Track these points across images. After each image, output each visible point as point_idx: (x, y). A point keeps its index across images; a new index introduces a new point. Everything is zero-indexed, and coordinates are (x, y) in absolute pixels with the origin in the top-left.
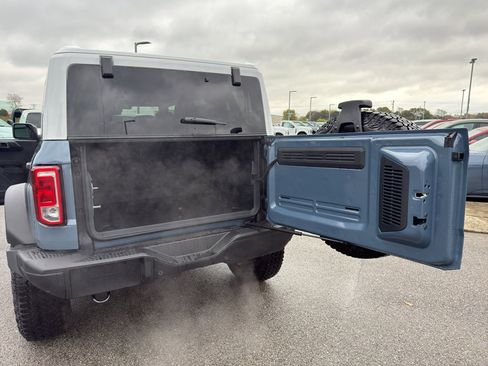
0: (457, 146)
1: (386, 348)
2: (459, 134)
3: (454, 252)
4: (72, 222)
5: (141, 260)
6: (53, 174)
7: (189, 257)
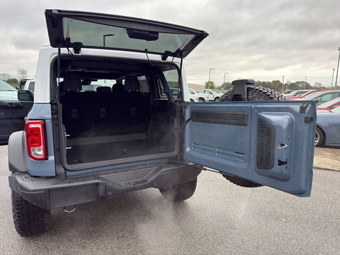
0: (308, 112)
1: (264, 250)
2: (310, 105)
3: (306, 185)
4: (52, 158)
5: (97, 184)
6: (39, 126)
7: (129, 183)
